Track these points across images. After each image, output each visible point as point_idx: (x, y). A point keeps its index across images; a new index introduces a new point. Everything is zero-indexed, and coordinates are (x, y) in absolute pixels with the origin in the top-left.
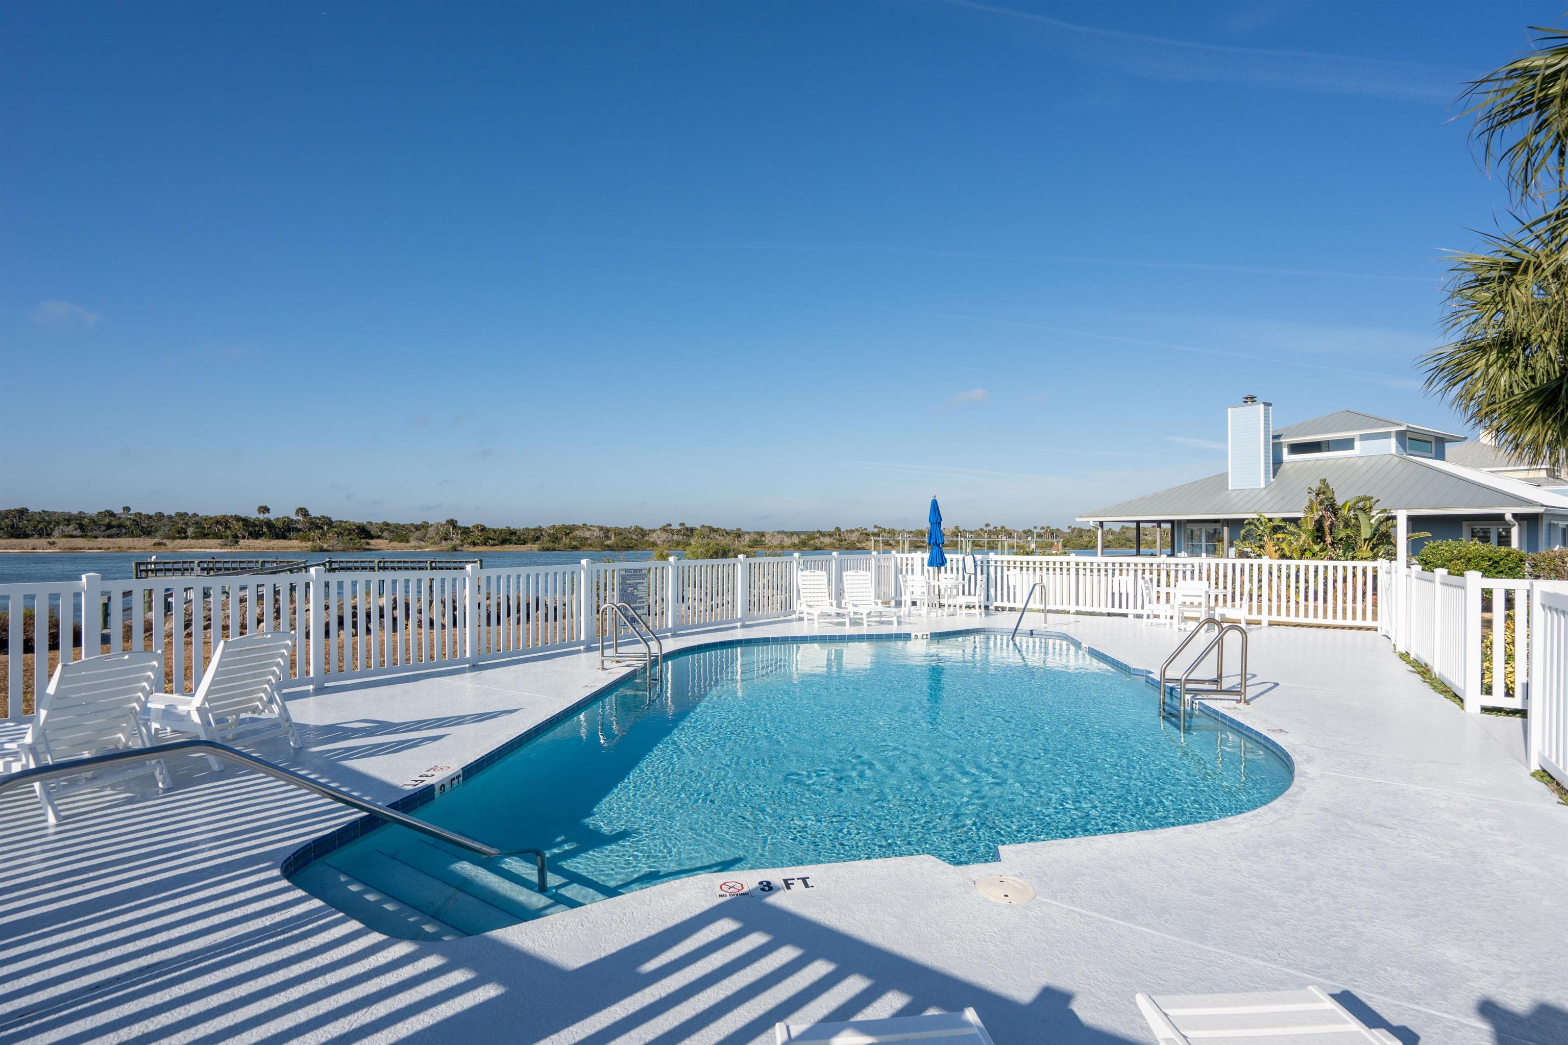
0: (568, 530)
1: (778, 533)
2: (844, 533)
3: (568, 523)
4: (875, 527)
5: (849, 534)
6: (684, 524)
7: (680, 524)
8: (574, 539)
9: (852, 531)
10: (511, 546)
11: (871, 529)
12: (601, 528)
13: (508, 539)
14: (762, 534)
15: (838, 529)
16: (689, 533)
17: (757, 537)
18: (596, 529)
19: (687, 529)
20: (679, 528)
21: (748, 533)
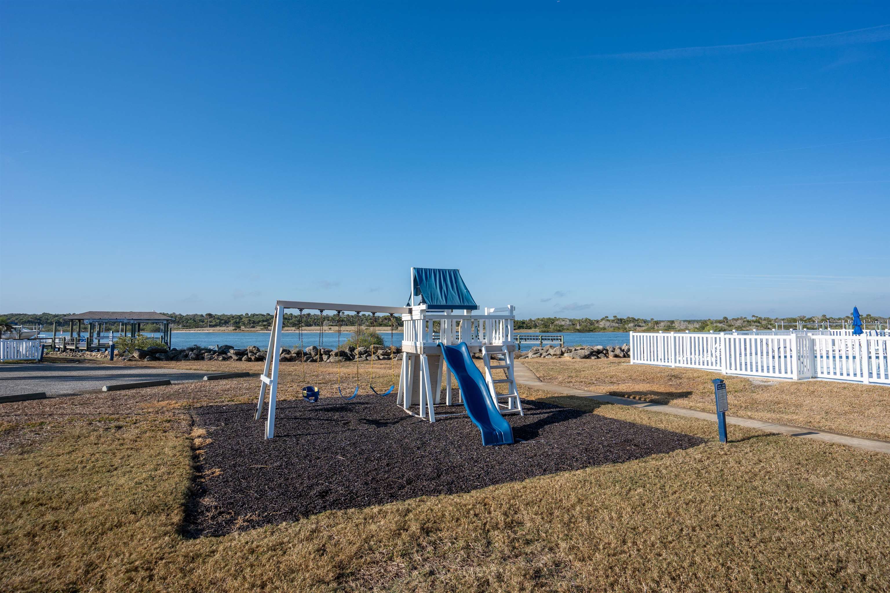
0: (552, 321)
1: (684, 321)
2: (730, 321)
3: (552, 317)
4: (753, 316)
5: (735, 322)
6: (616, 317)
7: (614, 317)
8: (556, 325)
9: (737, 320)
10: (524, 330)
11: (750, 318)
12: (570, 320)
13: (521, 326)
14: (672, 322)
15: (726, 318)
16: (619, 322)
17: (669, 324)
18: (568, 321)
19: (618, 320)
20: (613, 318)
21: (663, 321)
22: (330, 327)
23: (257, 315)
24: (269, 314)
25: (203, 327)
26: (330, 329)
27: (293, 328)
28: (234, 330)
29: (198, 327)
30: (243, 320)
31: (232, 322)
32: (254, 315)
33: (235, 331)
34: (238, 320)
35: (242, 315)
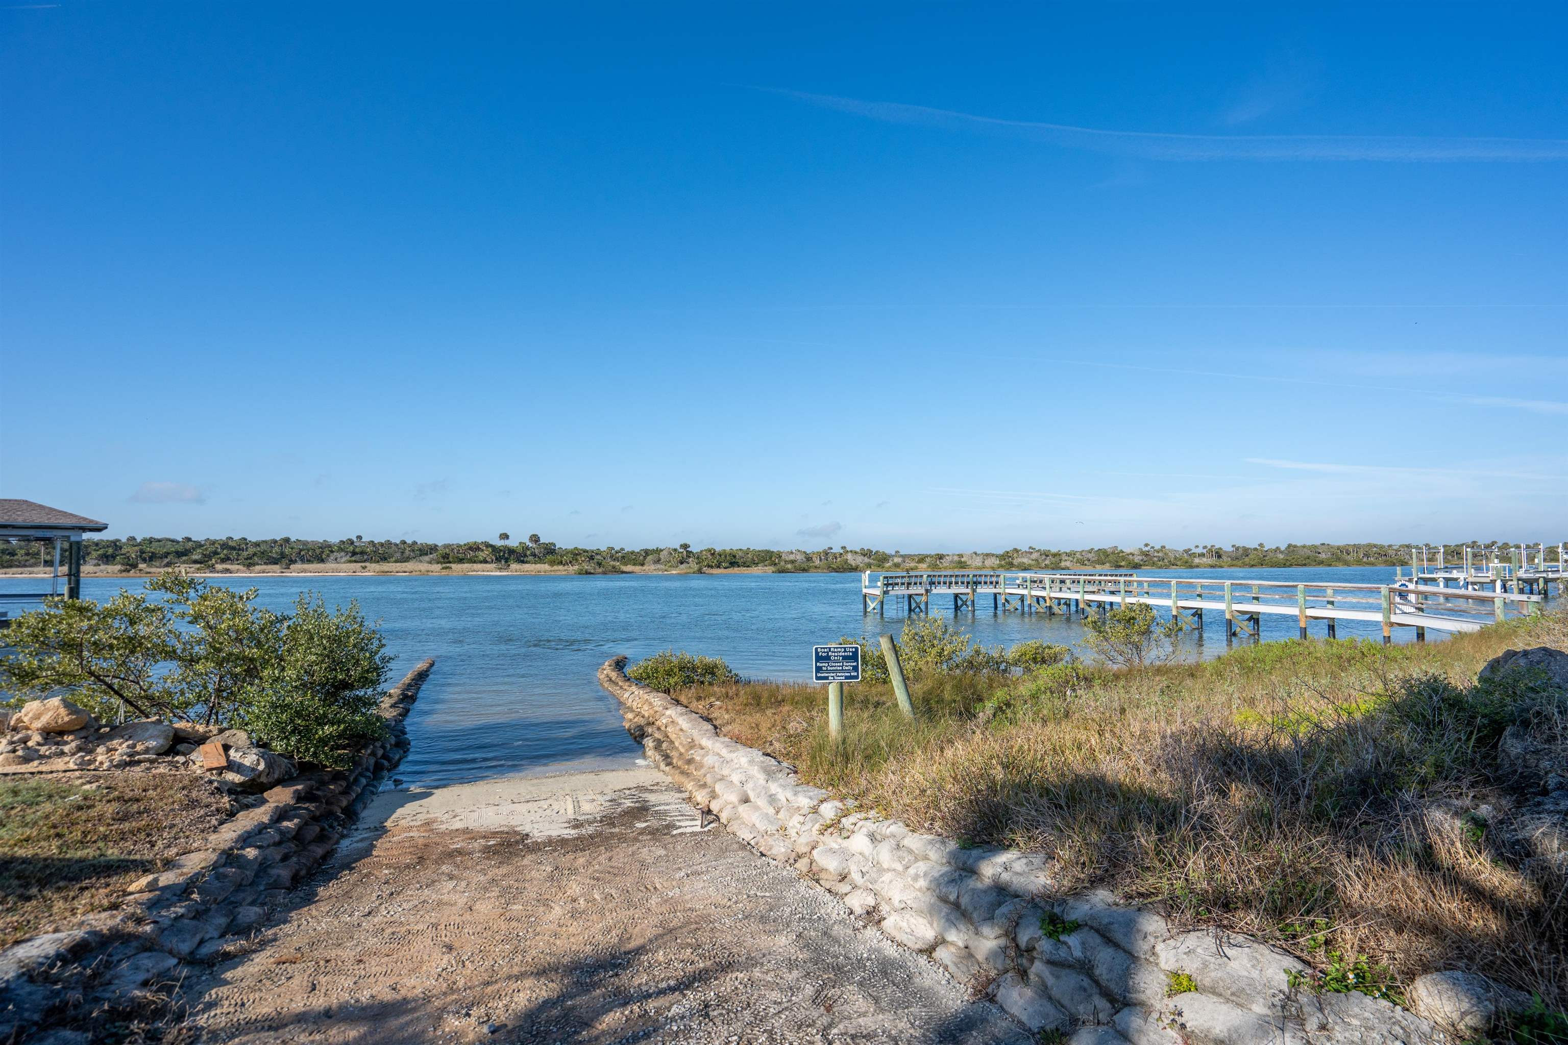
22: (363, 564)
23: (159, 541)
24: (189, 539)
25: (25, 566)
26: (364, 568)
27: (276, 567)
28: (121, 571)
29: (11, 567)
30: (123, 551)
31: (94, 554)
32: (151, 541)
33: (124, 574)
34: (110, 551)
35: (119, 540)
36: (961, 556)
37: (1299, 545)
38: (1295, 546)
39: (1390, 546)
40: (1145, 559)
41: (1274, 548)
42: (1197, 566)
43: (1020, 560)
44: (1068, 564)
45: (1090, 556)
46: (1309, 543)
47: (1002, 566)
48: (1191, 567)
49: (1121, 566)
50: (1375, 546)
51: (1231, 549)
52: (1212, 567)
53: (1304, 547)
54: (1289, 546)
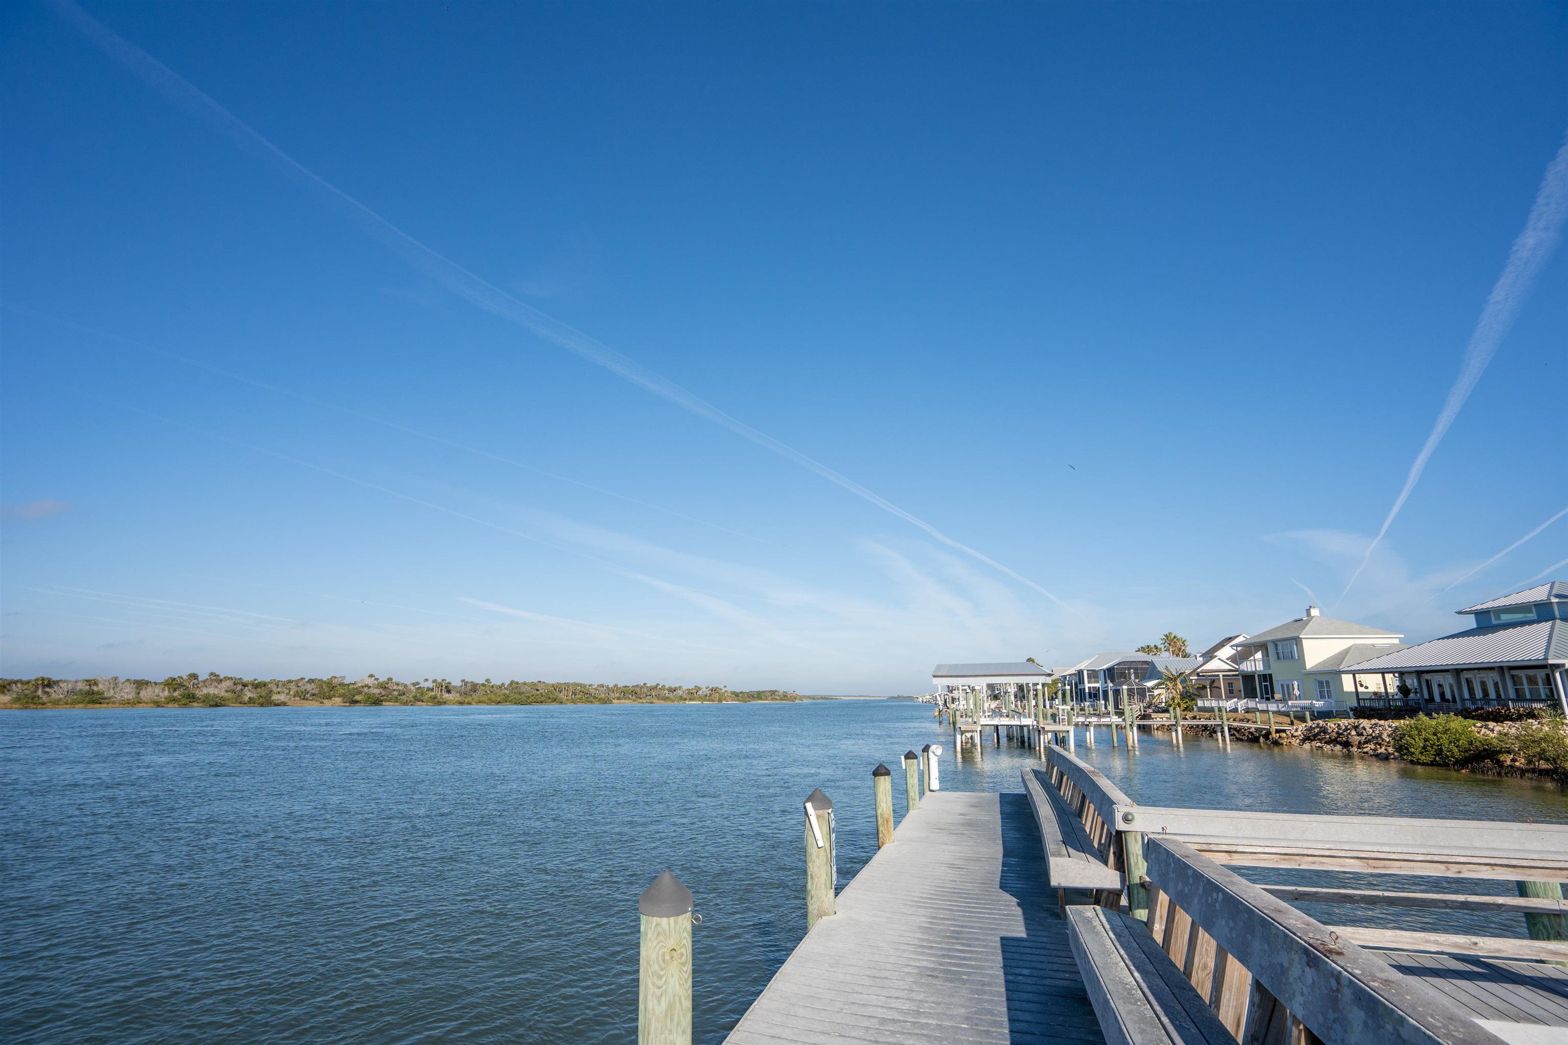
36: (92, 683)
37: (520, 681)
38: (517, 683)
39: (590, 685)
40: (384, 693)
41: (500, 684)
42: (445, 703)
43: (205, 691)
44: (282, 698)
45: (309, 687)
46: (529, 681)
47: (174, 700)
48: (440, 703)
49: (356, 702)
50: (580, 685)
51: (460, 684)
52: (461, 703)
53: (525, 684)
54: (512, 682)
